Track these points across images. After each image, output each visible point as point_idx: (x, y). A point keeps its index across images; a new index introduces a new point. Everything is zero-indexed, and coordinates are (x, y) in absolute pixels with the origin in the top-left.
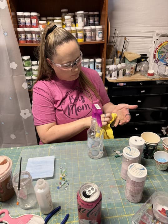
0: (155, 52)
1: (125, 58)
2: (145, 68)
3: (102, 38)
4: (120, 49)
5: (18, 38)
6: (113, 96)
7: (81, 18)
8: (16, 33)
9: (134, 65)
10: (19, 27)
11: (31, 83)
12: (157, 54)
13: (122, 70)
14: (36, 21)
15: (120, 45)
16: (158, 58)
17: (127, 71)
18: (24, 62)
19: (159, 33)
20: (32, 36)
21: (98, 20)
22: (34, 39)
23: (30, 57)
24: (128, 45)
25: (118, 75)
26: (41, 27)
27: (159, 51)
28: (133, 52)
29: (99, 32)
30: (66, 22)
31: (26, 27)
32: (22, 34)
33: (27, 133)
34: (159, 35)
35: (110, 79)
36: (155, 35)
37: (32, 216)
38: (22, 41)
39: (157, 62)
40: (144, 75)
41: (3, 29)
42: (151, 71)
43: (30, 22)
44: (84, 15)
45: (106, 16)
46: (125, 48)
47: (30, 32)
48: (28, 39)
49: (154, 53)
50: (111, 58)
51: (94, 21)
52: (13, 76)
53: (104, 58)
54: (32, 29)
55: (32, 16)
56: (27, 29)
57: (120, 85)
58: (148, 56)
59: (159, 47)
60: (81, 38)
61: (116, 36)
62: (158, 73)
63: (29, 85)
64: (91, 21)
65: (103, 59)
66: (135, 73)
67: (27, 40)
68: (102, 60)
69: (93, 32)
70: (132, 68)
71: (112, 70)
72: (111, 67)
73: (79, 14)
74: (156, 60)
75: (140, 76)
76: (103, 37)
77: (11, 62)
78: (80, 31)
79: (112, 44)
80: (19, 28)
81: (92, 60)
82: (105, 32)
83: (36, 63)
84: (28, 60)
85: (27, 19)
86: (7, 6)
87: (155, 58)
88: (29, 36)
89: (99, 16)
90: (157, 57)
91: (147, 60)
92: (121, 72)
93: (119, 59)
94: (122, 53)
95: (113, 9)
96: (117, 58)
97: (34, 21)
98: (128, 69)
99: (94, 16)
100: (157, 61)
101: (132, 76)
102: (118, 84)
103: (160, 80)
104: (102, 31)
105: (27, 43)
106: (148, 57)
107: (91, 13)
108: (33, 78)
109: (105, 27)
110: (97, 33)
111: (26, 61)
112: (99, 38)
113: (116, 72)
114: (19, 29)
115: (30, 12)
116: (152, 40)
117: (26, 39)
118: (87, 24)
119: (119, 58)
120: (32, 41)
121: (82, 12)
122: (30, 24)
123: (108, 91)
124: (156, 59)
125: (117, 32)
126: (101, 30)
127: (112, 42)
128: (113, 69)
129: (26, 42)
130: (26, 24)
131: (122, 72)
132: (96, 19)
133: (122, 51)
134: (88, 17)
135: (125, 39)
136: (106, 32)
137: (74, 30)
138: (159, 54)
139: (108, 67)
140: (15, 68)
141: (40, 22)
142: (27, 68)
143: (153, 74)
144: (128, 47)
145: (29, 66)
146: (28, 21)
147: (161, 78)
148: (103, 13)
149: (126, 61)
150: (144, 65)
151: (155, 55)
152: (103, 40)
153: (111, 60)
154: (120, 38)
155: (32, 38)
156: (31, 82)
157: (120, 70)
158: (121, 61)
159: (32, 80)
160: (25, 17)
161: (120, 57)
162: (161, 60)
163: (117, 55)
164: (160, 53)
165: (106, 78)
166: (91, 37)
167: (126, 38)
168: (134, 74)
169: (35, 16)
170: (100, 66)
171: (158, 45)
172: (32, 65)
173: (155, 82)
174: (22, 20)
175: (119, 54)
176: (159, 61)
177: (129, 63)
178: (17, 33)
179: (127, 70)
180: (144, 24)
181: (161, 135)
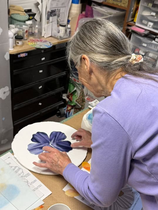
57: (21, 56)
102: (19, 56)
103: (59, 44)
106: (35, 14)
181: (63, 103)
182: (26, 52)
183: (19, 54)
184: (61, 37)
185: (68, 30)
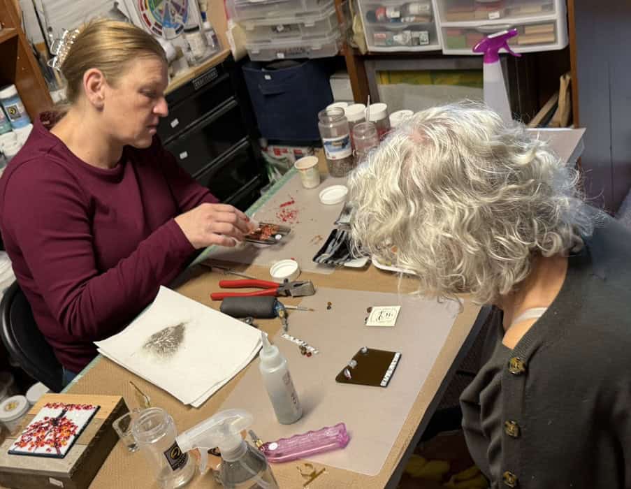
0: (143, 9)
12: (148, 12)
16: (154, 20)
27: (150, 2)
46: (50, 29)
49: (142, 13)
68: (18, 88)
74: (154, 29)
87: (149, 24)
100: (157, 31)
124: (153, 25)
138: (152, 9)
147: (196, 68)
151: (145, 15)
162: (164, 24)
164: (153, 5)
184: (197, 58)
185: (209, 35)
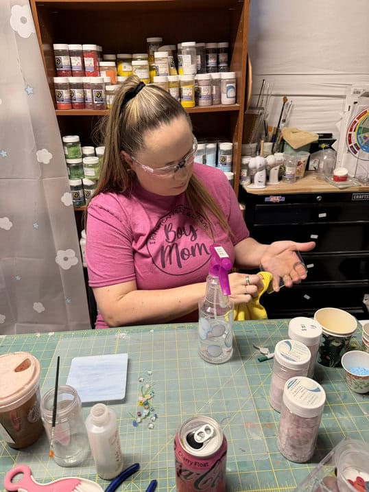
0: (351, 130)
1: (283, 141)
2: (327, 163)
3: (234, 99)
4: (273, 122)
5: (55, 98)
6: (256, 225)
7: (190, 56)
8: (50, 89)
9: (304, 157)
10: (57, 74)
11: (81, 195)
12: (354, 134)
13: (278, 167)
14: (95, 63)
15: (273, 113)
16: (356, 142)
17: (289, 171)
18: (66, 148)
19: (359, 89)
20: (85, 93)
21: (227, 60)
22: (89, 101)
23: (80, 138)
24: (291, 113)
25: (268, 178)
26: (103, 74)
27: (360, 128)
28: (301, 129)
29: (228, 85)
30: (157, 64)
31: (72, 74)
32: (64, 91)
33: (68, 301)
34: (358, 92)
35: (250, 188)
36: (352, 93)
37: (79, 482)
38: (63, 104)
39: (355, 152)
40: (326, 180)
41: (24, 79)
42: (340, 172)
43: (80, 64)
44: (195, 50)
45: (244, 54)
46: (284, 121)
47: (81, 86)
48: (77, 101)
49: (349, 133)
50: (254, 143)
51: (218, 63)
52: (42, 178)
53: (237, 140)
54: (86, 80)
55: (86, 51)
56: (73, 80)
57: (271, 200)
58: (334, 138)
59: (358, 118)
60: (190, 98)
61: (263, 95)
62: (357, 176)
63: (76, 197)
64: (212, 62)
65: (236, 144)
66: (305, 175)
67: (74, 101)
68: (233, 147)
69: (214, 87)
70: (299, 164)
71: (255, 168)
72: (253, 162)
73: (186, 47)
74: (352, 147)
75: (318, 182)
76: (236, 97)
77: (39, 148)
78: (187, 84)
79: (257, 112)
80: (57, 76)
81: (211, 146)
82: (242, 87)
83: (93, 152)
84: (74, 144)
85: (76, 58)
86: (34, 31)
87: (350, 142)
88: (78, 94)
89: (229, 51)
90: (354, 141)
91: (332, 146)
92: (274, 173)
93: (271, 144)
94: (278, 130)
95: (260, 36)
96: (266, 141)
97: (89, 62)
98: (290, 165)
99: (217, 51)
100: (354, 150)
101: (299, 182)
102: (267, 199)
103: (362, 192)
104: (234, 85)
105: (73, 108)
106: (335, 140)
107: (211, 46)
108: (84, 183)
109: (241, 74)
110: (224, 88)
111: (70, 146)
112: (227, 99)
113: (263, 172)
114: (58, 80)
115: (82, 43)
116: (344, 104)
117: (71, 99)
118: (203, 69)
119: (271, 142)
120: (83, 104)
121: (192, 44)
122: (80, 69)
123: (246, 213)
124: (353, 144)
125: (267, 85)
126: (233, 83)
127: (257, 108)
128: (258, 167)
129: (72, 106)
130: (71, 68)
131: (277, 172)
132: (222, 57)
133: (277, 126)
134: (205, 54)
135: (285, 100)
136: (242, 85)
137: (174, 82)
138: (358, 134)
139: (246, 160)
140: (46, 161)
141: (102, 64)
142: (73, 161)
143: (344, 178)
144: (292, 118)
145: (76, 158)
146: (76, 62)
147: (363, 186)
148: (237, 45)
149: (286, 147)
150: (325, 158)
151: (350, 135)
152: (236, 102)
153: (254, 146)
154: (273, 98)
155: (85, 99)
156: (80, 192)
157: (273, 169)
158: (275, 148)
159: (82, 186)
160: (71, 54)
161: (274, 140)
162: (363, 147)
163: (266, 134)
164: (361, 131)
165: (242, 184)
166: (211, 97)
167: (288, 97)
168: (302, 175)
169: (91, 51)
170: (229, 159)
171: (356, 114)
172: (84, 156)
173: (350, 194)
174: (64, 61)
175: (271, 134)
176: (358, 149)
177: (292, 151)
178: (53, 87)
179: (287, 168)
180: (328, 69)
181: (361, 311)
182: (282, 195)
183: (268, 196)
